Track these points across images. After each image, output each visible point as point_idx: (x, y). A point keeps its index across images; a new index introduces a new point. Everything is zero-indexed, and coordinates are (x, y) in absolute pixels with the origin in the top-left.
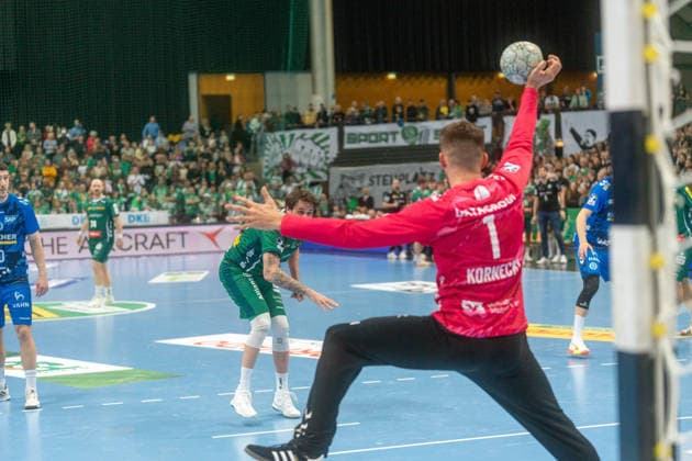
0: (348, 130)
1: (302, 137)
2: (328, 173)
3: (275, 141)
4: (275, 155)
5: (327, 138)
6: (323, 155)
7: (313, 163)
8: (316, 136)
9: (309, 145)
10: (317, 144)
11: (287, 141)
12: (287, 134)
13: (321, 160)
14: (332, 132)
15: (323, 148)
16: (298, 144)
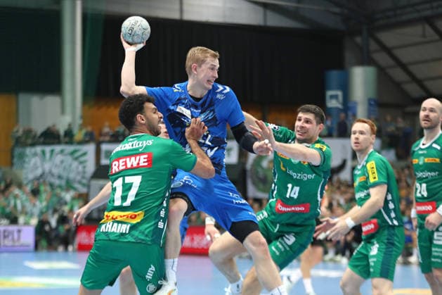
0: (105, 147)
1: (62, 151)
2: (89, 186)
3: (35, 154)
4: (36, 167)
5: (85, 154)
6: (80, 168)
7: (72, 176)
8: (75, 151)
9: (69, 159)
10: (76, 159)
11: (48, 155)
12: (48, 149)
13: (78, 173)
14: (90, 148)
15: (81, 163)
16: (58, 158)
